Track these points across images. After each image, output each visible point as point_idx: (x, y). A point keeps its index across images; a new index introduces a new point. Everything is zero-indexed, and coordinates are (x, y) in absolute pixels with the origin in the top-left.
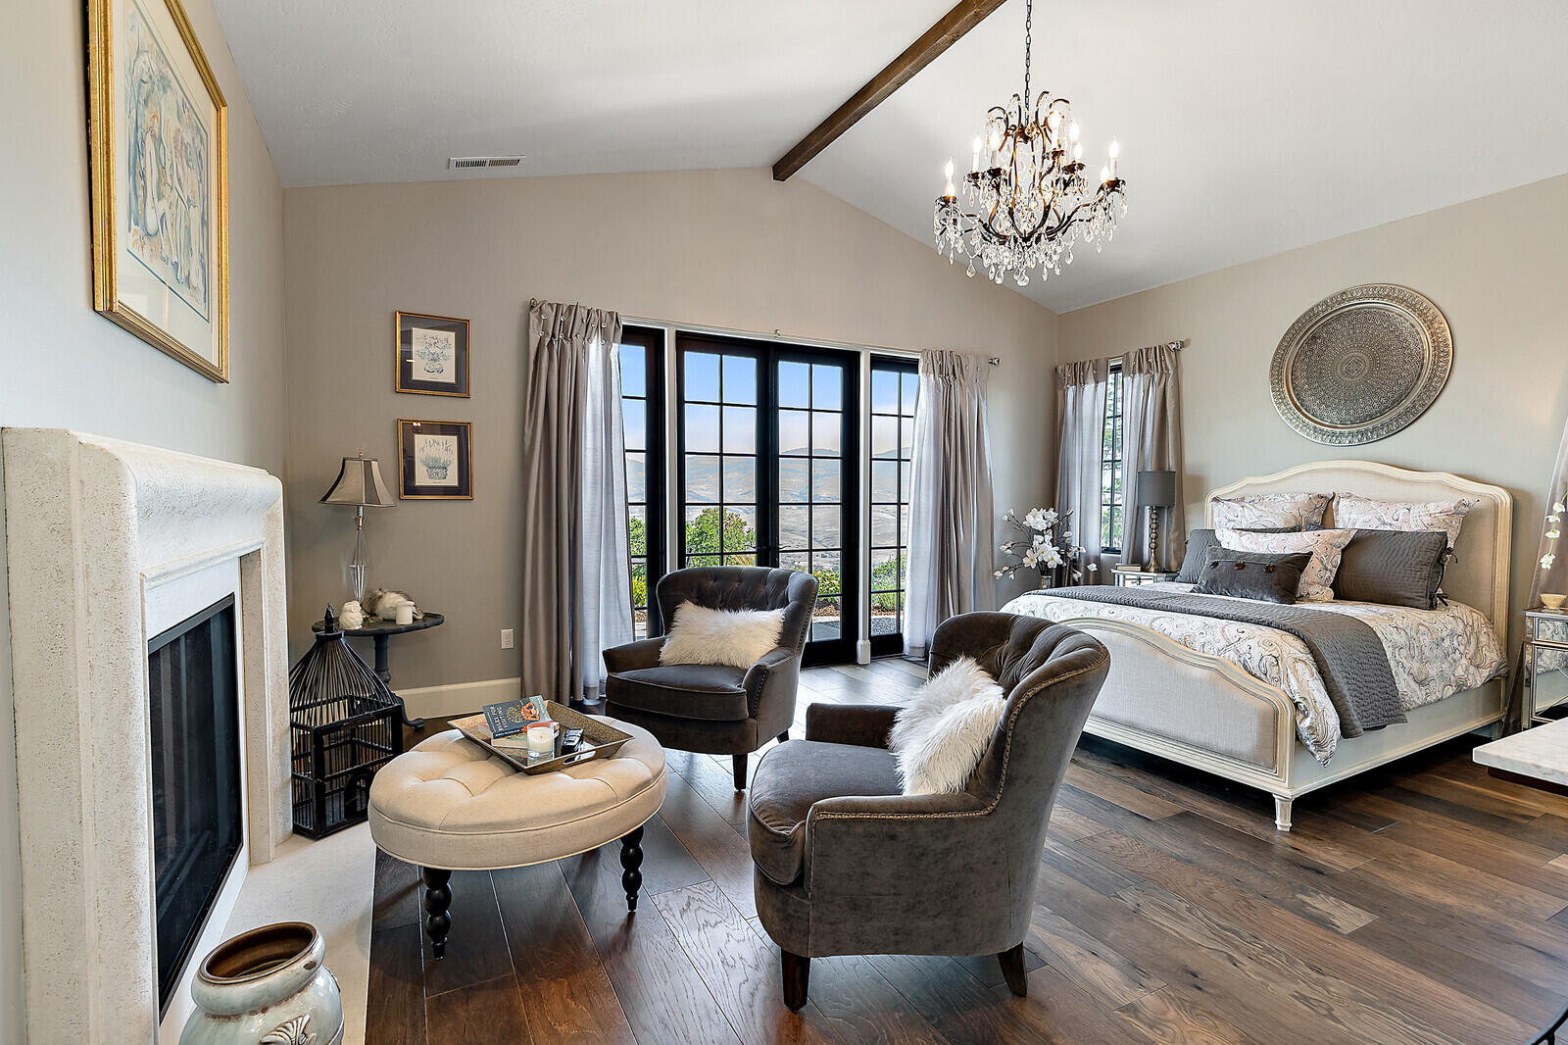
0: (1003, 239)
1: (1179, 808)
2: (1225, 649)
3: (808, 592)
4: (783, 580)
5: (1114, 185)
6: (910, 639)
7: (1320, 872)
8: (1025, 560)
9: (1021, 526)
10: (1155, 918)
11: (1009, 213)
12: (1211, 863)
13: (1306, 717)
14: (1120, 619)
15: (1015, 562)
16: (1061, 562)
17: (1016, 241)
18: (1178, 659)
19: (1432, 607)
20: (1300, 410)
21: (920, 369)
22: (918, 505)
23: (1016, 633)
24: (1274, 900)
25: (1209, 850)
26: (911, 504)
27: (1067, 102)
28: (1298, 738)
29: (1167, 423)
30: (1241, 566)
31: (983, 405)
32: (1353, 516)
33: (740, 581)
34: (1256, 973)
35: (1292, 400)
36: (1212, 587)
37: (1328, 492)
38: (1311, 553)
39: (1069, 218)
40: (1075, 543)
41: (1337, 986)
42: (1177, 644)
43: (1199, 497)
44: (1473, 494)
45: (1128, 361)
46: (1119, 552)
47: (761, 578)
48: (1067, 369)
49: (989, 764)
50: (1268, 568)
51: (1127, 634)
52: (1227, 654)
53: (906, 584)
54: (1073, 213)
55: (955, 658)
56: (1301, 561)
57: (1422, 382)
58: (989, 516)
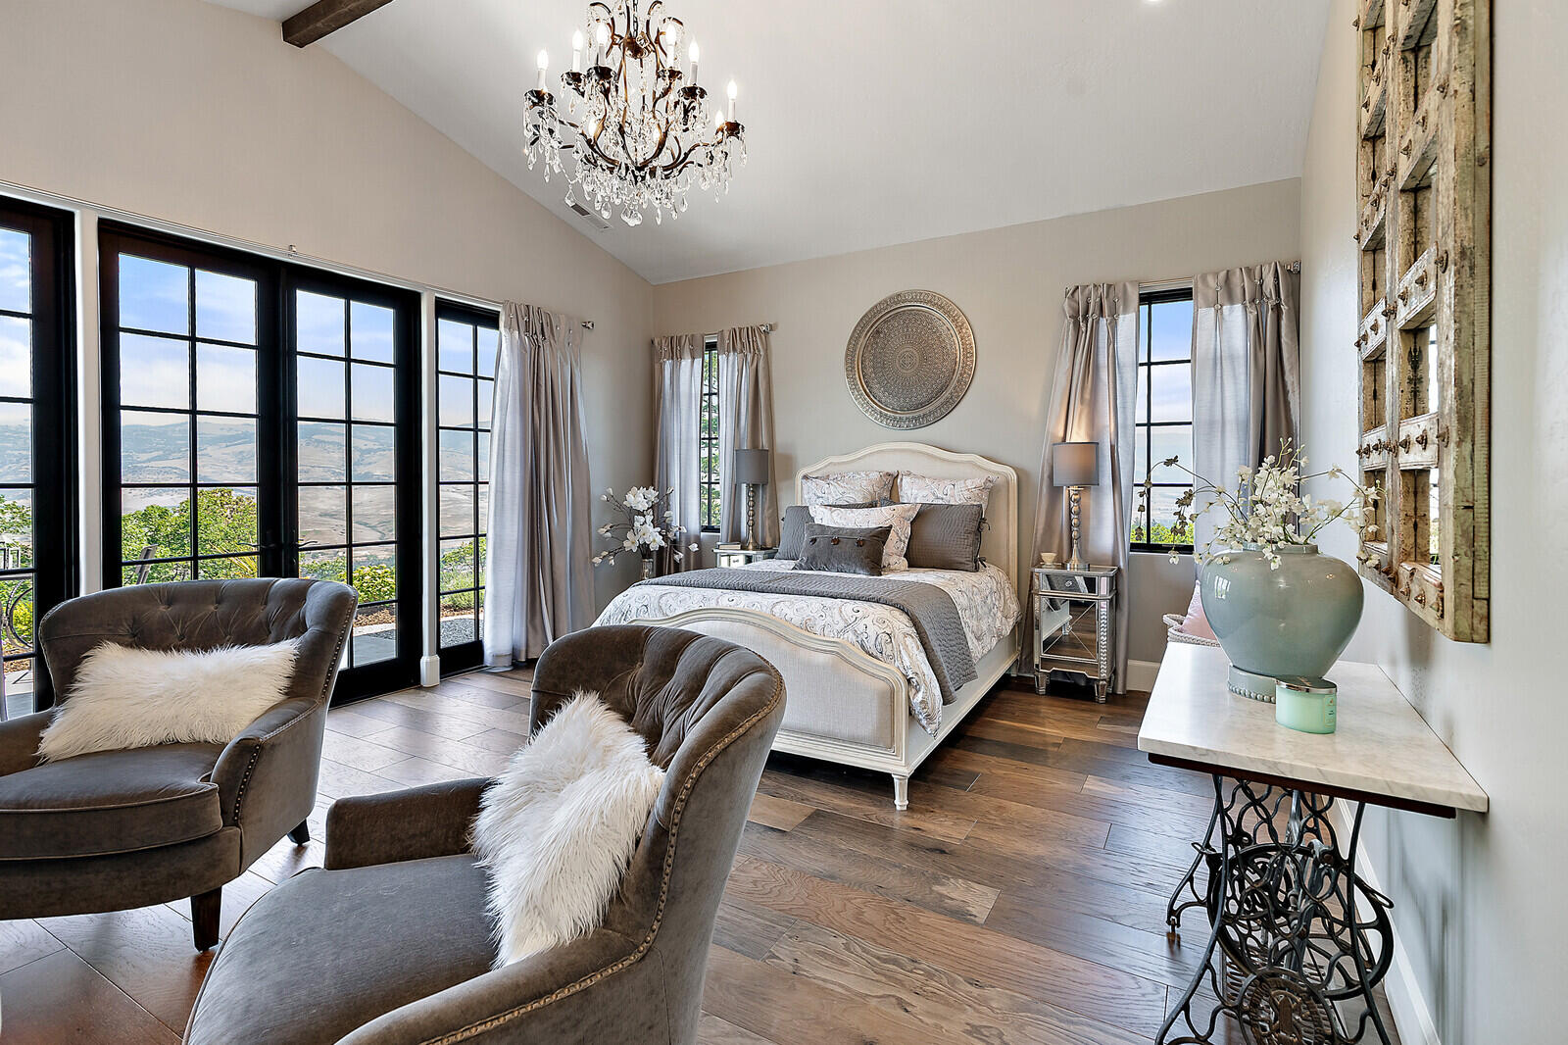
0: (612, 165)
1: (809, 809)
2: (844, 631)
3: (340, 610)
4: (298, 596)
5: (733, 129)
6: (493, 647)
7: (942, 852)
8: (626, 544)
9: (620, 506)
10: (819, 974)
11: (619, 130)
12: (854, 873)
13: (918, 691)
14: (740, 607)
15: (614, 546)
16: (663, 544)
17: (627, 168)
18: (801, 646)
19: (977, 569)
20: (869, 396)
21: (502, 324)
22: (501, 483)
23: (652, 652)
24: (917, 903)
25: (850, 855)
26: (493, 482)
27: (681, 23)
28: (911, 713)
29: (759, 403)
30: (837, 542)
31: (577, 372)
32: (915, 492)
33: (219, 602)
34: (928, 1013)
35: (863, 386)
36: (812, 563)
37: (893, 470)
38: (891, 527)
39: (686, 155)
40: (676, 523)
41: (997, 997)
42: (799, 630)
43: (790, 475)
44: (994, 472)
45: (722, 339)
46: (718, 530)
47: (260, 594)
48: (663, 342)
49: (641, 879)
50: (858, 542)
51: (749, 623)
52: (845, 636)
53: (487, 579)
54: (690, 151)
55: (571, 696)
56: (883, 534)
57: (956, 377)
58: (586, 496)
